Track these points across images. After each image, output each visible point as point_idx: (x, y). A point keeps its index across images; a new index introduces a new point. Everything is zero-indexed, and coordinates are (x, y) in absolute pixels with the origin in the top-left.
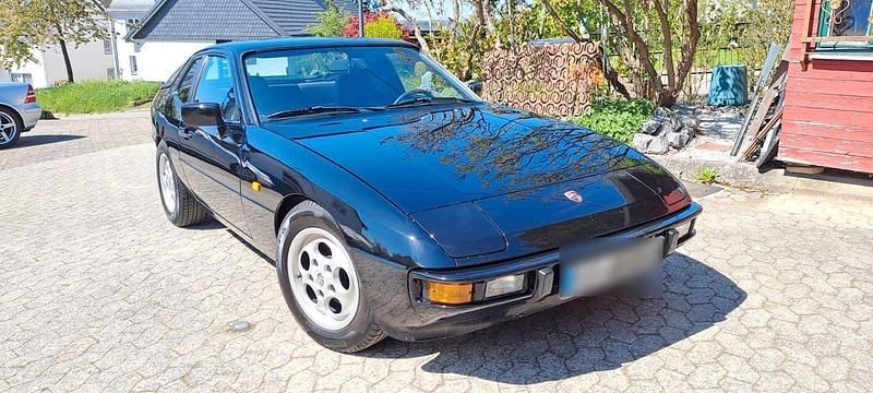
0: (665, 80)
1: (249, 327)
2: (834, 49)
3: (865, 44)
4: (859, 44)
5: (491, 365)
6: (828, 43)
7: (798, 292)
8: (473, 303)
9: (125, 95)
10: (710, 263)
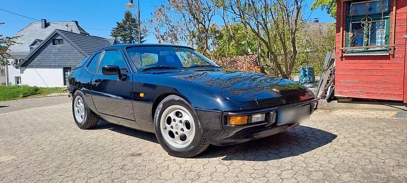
0: (284, 70)
1: (140, 154)
2: (352, 52)
3: (363, 50)
4: (361, 50)
5: (249, 157)
6: (350, 50)
7: (355, 134)
8: (248, 124)
9: (18, 92)
10: (319, 128)
